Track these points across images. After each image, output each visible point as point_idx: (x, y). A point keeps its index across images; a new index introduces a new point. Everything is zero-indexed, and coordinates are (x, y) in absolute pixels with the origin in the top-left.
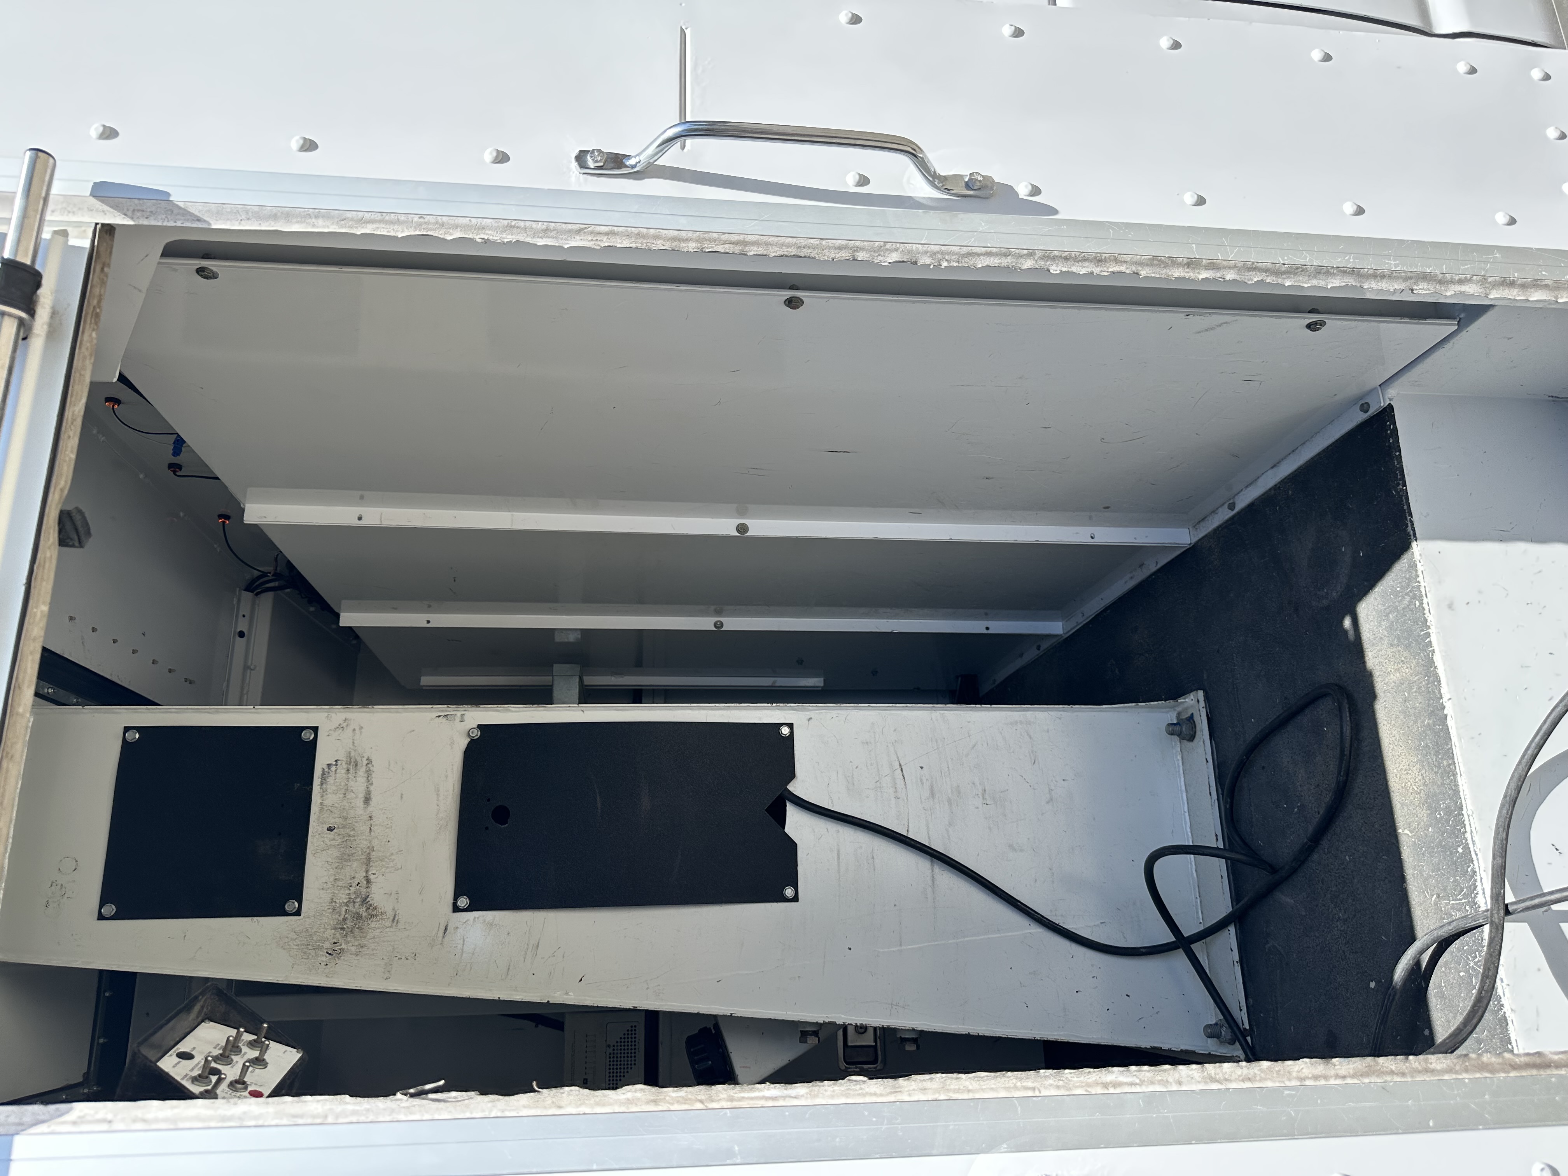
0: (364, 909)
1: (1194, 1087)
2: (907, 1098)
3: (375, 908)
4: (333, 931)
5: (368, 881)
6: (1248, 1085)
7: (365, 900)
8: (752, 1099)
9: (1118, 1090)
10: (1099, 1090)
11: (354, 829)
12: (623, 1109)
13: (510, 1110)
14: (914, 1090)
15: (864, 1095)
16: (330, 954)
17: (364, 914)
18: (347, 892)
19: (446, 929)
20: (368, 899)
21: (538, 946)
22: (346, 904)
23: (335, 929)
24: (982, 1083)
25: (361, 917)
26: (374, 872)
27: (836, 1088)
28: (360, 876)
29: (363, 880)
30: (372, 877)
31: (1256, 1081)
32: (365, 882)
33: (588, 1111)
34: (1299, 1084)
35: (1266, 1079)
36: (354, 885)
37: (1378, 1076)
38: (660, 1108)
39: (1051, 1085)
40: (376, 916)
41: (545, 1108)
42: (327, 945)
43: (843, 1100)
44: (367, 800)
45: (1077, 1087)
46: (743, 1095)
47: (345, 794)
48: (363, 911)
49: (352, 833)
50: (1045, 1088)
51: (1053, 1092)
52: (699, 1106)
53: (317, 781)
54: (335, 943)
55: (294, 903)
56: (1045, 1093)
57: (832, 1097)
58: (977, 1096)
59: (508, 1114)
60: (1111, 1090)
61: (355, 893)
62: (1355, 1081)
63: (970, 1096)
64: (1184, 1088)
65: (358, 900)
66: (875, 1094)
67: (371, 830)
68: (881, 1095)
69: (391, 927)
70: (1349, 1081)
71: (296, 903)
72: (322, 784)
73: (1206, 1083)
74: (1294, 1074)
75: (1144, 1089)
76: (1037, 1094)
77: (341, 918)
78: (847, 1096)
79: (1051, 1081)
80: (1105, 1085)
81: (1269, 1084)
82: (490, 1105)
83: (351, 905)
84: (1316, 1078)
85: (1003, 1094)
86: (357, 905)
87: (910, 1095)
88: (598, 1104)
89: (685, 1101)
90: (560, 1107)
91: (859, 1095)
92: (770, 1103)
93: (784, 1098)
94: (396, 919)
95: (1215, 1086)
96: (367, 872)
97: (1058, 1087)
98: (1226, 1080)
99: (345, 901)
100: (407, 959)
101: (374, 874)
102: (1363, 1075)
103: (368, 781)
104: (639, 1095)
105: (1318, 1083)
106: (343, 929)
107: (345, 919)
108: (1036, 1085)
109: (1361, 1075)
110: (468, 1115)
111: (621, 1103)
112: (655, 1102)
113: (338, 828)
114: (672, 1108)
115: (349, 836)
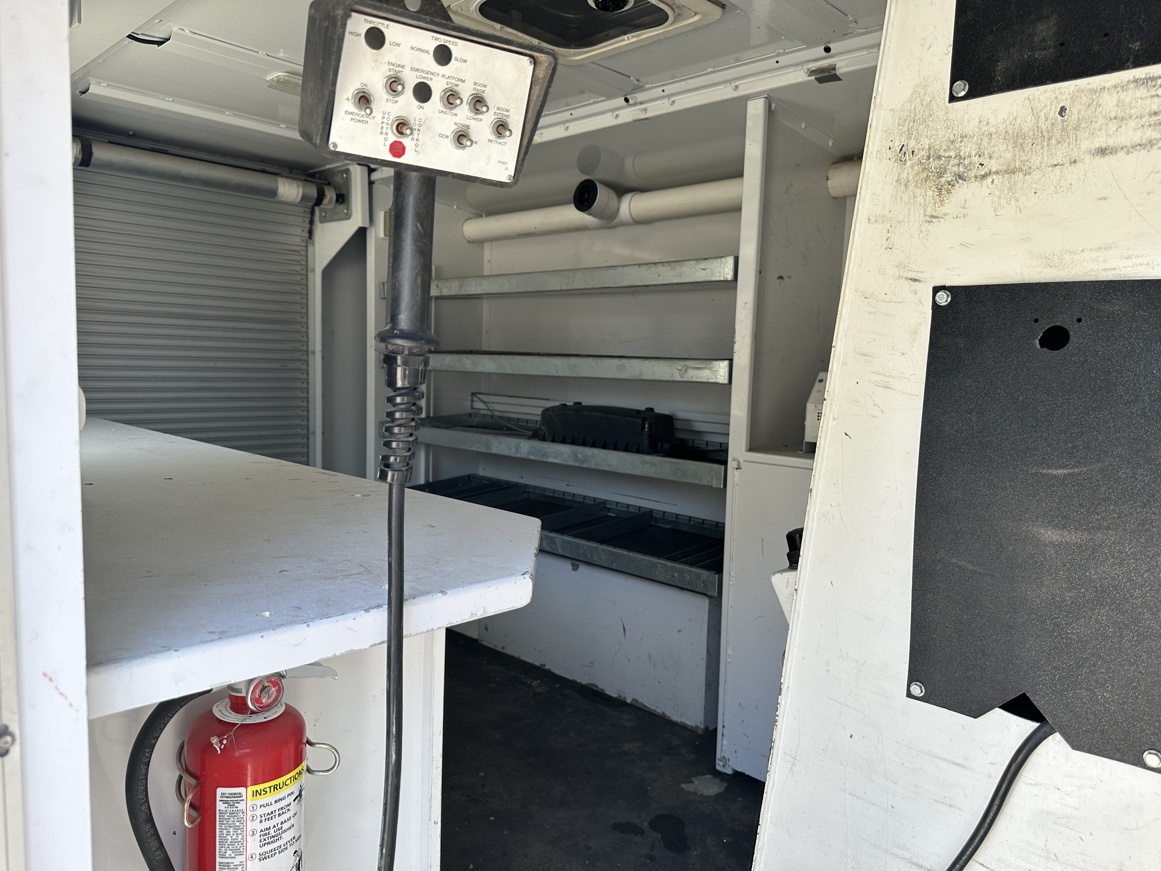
0: (949, 179)
3: (949, 191)
4: (927, 147)
5: (984, 177)
7: (960, 177)
11: (1059, 143)
16: (901, 150)
17: (943, 180)
18: (973, 153)
19: (915, 280)
20: (961, 181)
21: (887, 387)
22: (958, 156)
23: (930, 148)
25: (940, 177)
26: (996, 182)
28: (993, 165)
29: (986, 170)
30: (990, 180)
32: (983, 173)
36: (981, 160)
40: (940, 194)
42: (912, 143)
44: (1102, 152)
47: (1115, 118)
48: (948, 177)
49: (1054, 141)
53: (1141, 72)
54: (913, 152)
55: (964, 90)
61: (971, 163)
65: (962, 169)
67: (1055, 165)
69: (925, 215)
71: (962, 94)
72: (1136, 81)
77: (942, 153)
83: (956, 161)
86: (955, 169)
94: (934, 220)
96: (997, 173)
99: (962, 154)
100: (887, 240)
101: (993, 182)
103: (1133, 147)
106: (929, 158)
107: (939, 158)
113: (1063, 122)
115: (1050, 139)
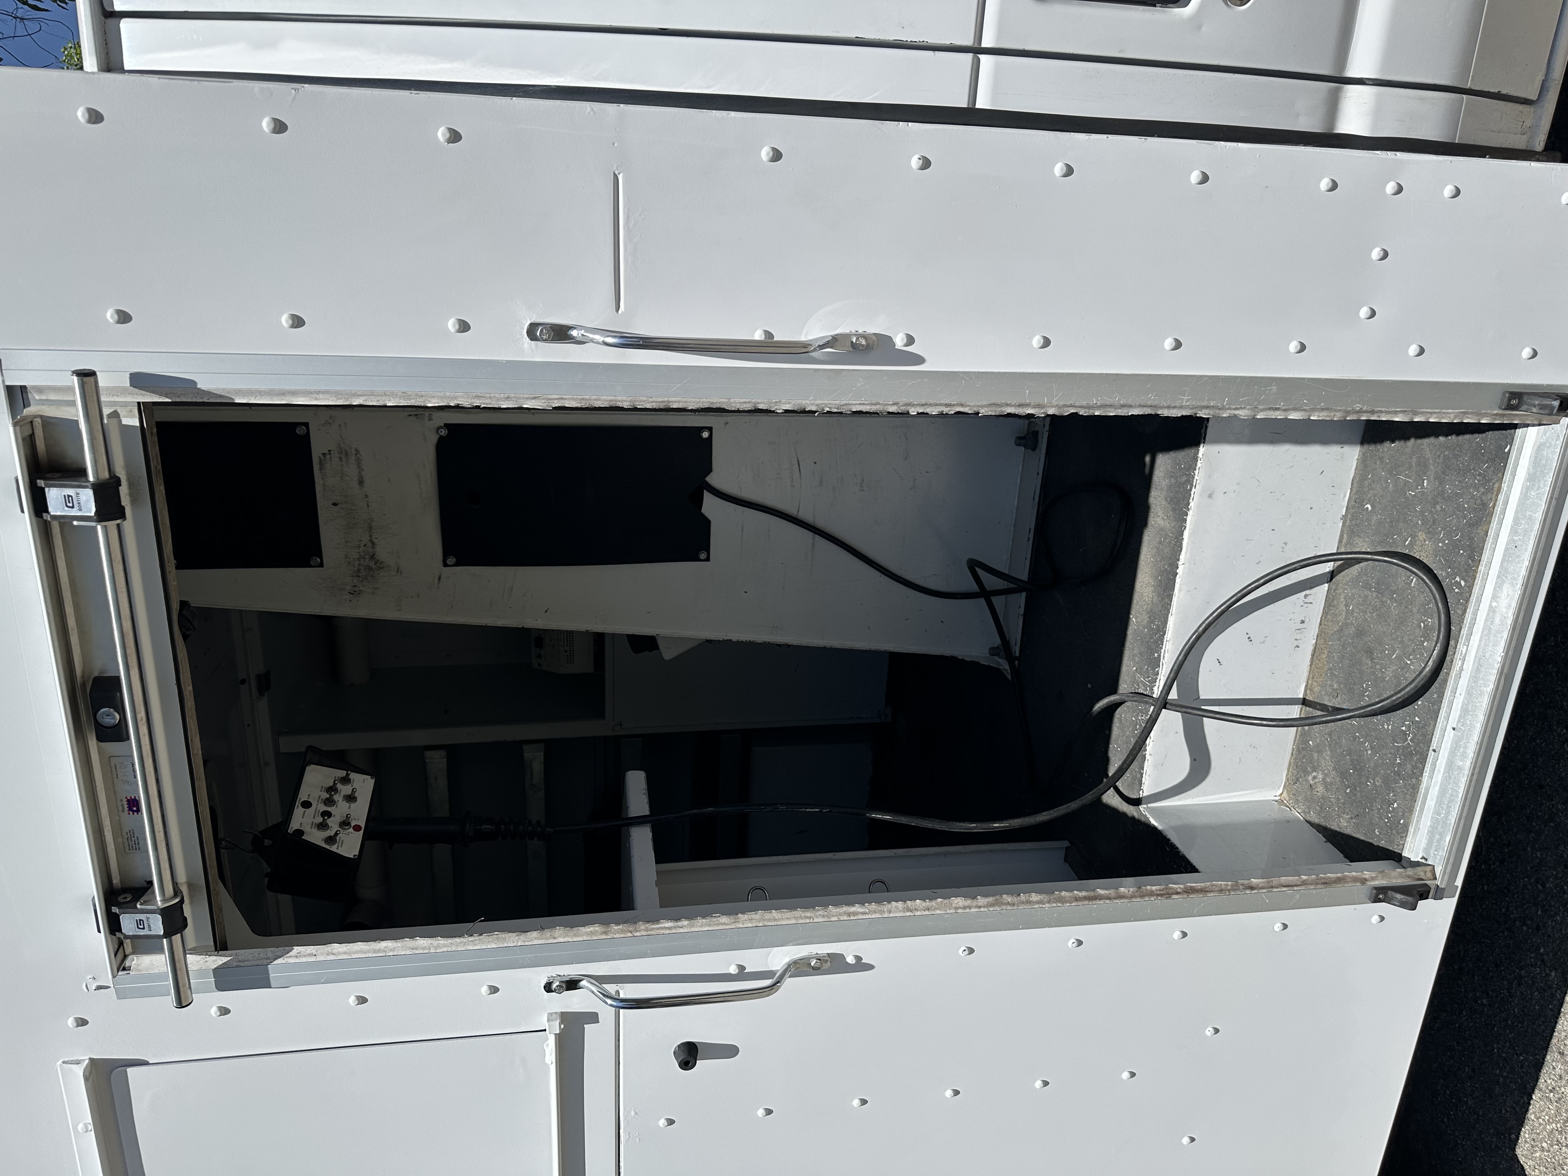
0: (373, 563)
1: (897, 915)
2: (741, 926)
3: (381, 563)
4: (351, 578)
5: (373, 543)
6: (927, 913)
7: (372, 557)
8: (658, 929)
9: (855, 918)
10: (845, 918)
11: (354, 505)
12: (589, 938)
13: (528, 941)
14: (746, 920)
15: (718, 924)
16: (352, 594)
17: (374, 567)
18: (357, 550)
19: (440, 578)
20: (375, 556)
21: (512, 589)
22: (358, 559)
23: (352, 576)
24: (783, 914)
25: (372, 569)
26: (376, 537)
27: (704, 920)
28: (366, 539)
29: (369, 542)
30: (375, 540)
31: (932, 910)
32: (371, 544)
33: (570, 940)
34: (954, 911)
35: (937, 909)
36: (362, 546)
37: (999, 906)
38: (609, 937)
39: (820, 915)
40: (383, 568)
41: (547, 939)
42: (349, 587)
43: (707, 928)
44: (361, 482)
45: (833, 916)
46: (653, 926)
47: (342, 477)
48: (372, 564)
49: (353, 508)
50: (817, 917)
51: (821, 920)
52: (630, 935)
53: (316, 467)
54: (354, 586)
55: (316, 559)
56: (816, 920)
57: (701, 926)
58: (779, 923)
59: (527, 943)
60: (852, 918)
61: (363, 552)
62: (986, 910)
63: (776, 923)
64: (892, 915)
65: (367, 557)
66: (725, 924)
67: (368, 505)
68: (728, 924)
69: (396, 576)
70: (982, 909)
71: (318, 560)
72: (321, 469)
73: (904, 912)
74: (954, 905)
75: (870, 916)
76: (812, 921)
77: (356, 569)
78: (709, 925)
79: (820, 913)
80: (849, 915)
81: (938, 912)
82: (517, 938)
83: (362, 560)
84: (964, 908)
85: (793, 921)
86: (367, 560)
87: (743, 924)
88: (575, 935)
89: (622, 931)
90: (555, 938)
91: (716, 924)
92: (668, 932)
93: (675, 927)
94: (400, 570)
95: (908, 914)
96: (371, 536)
97: (824, 916)
98: (916, 910)
99: (357, 557)
100: (412, 597)
101: (376, 538)
102: (992, 905)
103: (359, 467)
104: (597, 928)
105: (965, 911)
106: (358, 576)
107: (359, 570)
108: (812, 915)
109: (990, 906)
110: (506, 945)
111: (588, 934)
112: (606, 933)
113: (341, 503)
114: (615, 936)
115: (351, 510)
